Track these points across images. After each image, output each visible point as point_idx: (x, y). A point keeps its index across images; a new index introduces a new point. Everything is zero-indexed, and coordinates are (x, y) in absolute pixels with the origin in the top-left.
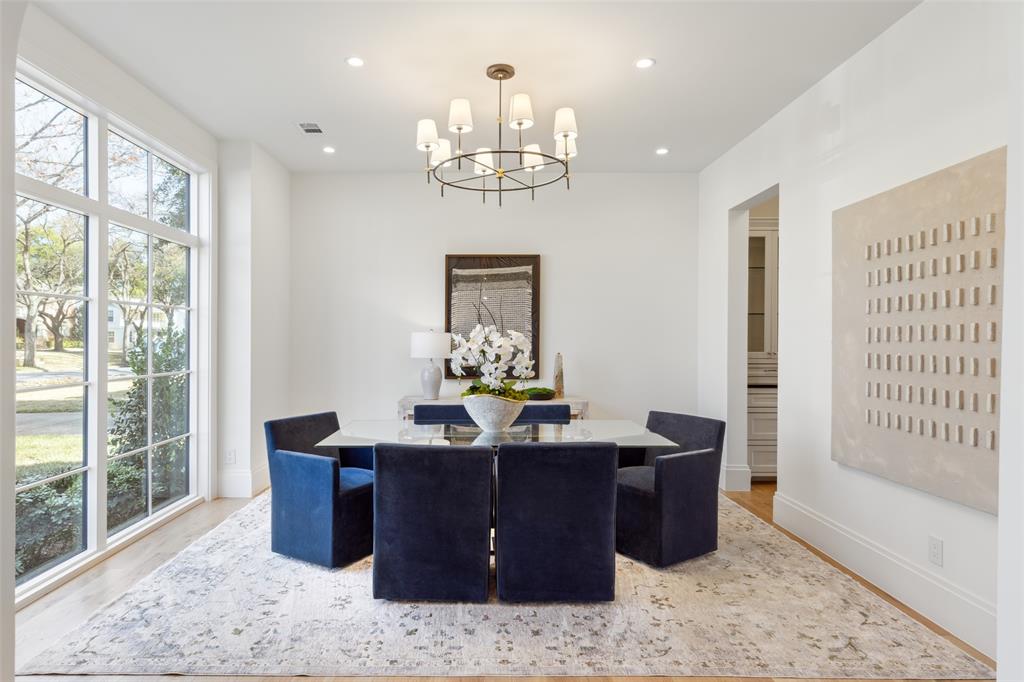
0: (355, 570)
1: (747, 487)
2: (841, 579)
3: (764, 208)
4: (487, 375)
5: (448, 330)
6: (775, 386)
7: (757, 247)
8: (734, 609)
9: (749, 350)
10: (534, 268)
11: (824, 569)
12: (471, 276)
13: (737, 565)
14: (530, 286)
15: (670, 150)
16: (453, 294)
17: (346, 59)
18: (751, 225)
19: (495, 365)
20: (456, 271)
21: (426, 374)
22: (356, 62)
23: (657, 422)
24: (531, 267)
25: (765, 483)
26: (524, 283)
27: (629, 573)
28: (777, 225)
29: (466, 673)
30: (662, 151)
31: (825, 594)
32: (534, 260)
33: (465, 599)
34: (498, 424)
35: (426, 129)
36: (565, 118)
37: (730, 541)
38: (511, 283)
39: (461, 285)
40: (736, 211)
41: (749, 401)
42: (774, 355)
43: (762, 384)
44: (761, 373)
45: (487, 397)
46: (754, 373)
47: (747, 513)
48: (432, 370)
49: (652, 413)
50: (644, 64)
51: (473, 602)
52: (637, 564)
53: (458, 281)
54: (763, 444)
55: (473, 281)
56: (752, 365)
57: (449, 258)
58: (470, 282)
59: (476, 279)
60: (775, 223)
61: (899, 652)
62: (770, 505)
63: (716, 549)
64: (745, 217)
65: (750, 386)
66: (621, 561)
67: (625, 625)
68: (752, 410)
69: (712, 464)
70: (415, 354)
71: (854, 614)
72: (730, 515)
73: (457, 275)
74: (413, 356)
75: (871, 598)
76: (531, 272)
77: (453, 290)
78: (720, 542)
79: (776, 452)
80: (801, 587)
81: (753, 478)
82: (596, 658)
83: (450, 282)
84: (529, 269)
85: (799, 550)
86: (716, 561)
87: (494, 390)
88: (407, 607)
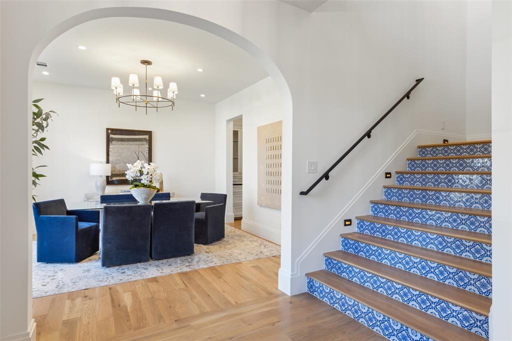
0: (85, 262)
1: (233, 221)
2: (259, 240)
3: (238, 121)
4: (144, 180)
5: (108, 162)
6: (242, 184)
7: (236, 134)
8: (230, 251)
9: (234, 171)
10: (149, 137)
11: (255, 238)
12: (119, 139)
13: (231, 241)
14: (148, 144)
15: (206, 96)
16: (110, 146)
17: (77, 46)
18: (234, 126)
19: (147, 176)
20: (111, 136)
21: (98, 183)
22: (82, 48)
23: (204, 196)
24: (148, 136)
25: (238, 219)
26: (144, 143)
27: (197, 247)
28: (242, 126)
29: (149, 277)
30: (203, 96)
31: (255, 244)
32: (149, 133)
33: (140, 262)
34: (146, 199)
35: (116, 82)
36: (173, 86)
37: (228, 236)
38: (138, 142)
39: (114, 142)
40: (229, 121)
41: (233, 190)
42: (241, 173)
43: (238, 184)
44: (237, 180)
45: (142, 189)
46: (235, 180)
47: (233, 228)
48: (101, 181)
49: (202, 194)
50: (200, 70)
51: (143, 262)
52: (199, 245)
53: (113, 140)
54: (238, 206)
55: (120, 141)
56: (234, 177)
57: (108, 129)
58: (119, 141)
59: (122, 140)
60: (241, 126)
61: (272, 252)
62: (240, 225)
63: (224, 237)
64: (232, 123)
65: (234, 185)
66: (195, 244)
67: (199, 259)
68: (234, 193)
69: (223, 208)
70: (92, 174)
71: (263, 247)
72: (228, 229)
73: (112, 138)
74: (91, 174)
75: (267, 243)
76: (148, 138)
77: (110, 144)
78: (225, 236)
79: (242, 208)
80: (249, 243)
81: (235, 218)
82: (191, 267)
83: (108, 141)
84: (147, 137)
85: (249, 235)
86: (224, 241)
87: (146, 185)
88: (117, 267)
